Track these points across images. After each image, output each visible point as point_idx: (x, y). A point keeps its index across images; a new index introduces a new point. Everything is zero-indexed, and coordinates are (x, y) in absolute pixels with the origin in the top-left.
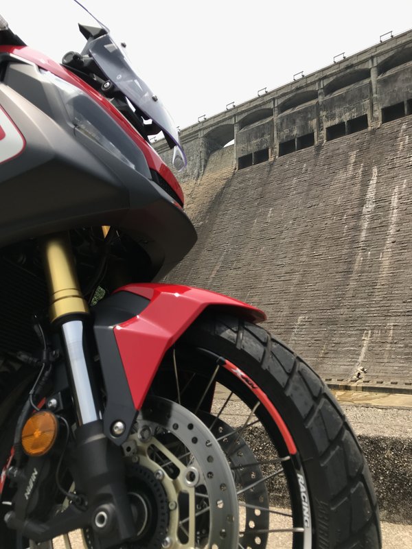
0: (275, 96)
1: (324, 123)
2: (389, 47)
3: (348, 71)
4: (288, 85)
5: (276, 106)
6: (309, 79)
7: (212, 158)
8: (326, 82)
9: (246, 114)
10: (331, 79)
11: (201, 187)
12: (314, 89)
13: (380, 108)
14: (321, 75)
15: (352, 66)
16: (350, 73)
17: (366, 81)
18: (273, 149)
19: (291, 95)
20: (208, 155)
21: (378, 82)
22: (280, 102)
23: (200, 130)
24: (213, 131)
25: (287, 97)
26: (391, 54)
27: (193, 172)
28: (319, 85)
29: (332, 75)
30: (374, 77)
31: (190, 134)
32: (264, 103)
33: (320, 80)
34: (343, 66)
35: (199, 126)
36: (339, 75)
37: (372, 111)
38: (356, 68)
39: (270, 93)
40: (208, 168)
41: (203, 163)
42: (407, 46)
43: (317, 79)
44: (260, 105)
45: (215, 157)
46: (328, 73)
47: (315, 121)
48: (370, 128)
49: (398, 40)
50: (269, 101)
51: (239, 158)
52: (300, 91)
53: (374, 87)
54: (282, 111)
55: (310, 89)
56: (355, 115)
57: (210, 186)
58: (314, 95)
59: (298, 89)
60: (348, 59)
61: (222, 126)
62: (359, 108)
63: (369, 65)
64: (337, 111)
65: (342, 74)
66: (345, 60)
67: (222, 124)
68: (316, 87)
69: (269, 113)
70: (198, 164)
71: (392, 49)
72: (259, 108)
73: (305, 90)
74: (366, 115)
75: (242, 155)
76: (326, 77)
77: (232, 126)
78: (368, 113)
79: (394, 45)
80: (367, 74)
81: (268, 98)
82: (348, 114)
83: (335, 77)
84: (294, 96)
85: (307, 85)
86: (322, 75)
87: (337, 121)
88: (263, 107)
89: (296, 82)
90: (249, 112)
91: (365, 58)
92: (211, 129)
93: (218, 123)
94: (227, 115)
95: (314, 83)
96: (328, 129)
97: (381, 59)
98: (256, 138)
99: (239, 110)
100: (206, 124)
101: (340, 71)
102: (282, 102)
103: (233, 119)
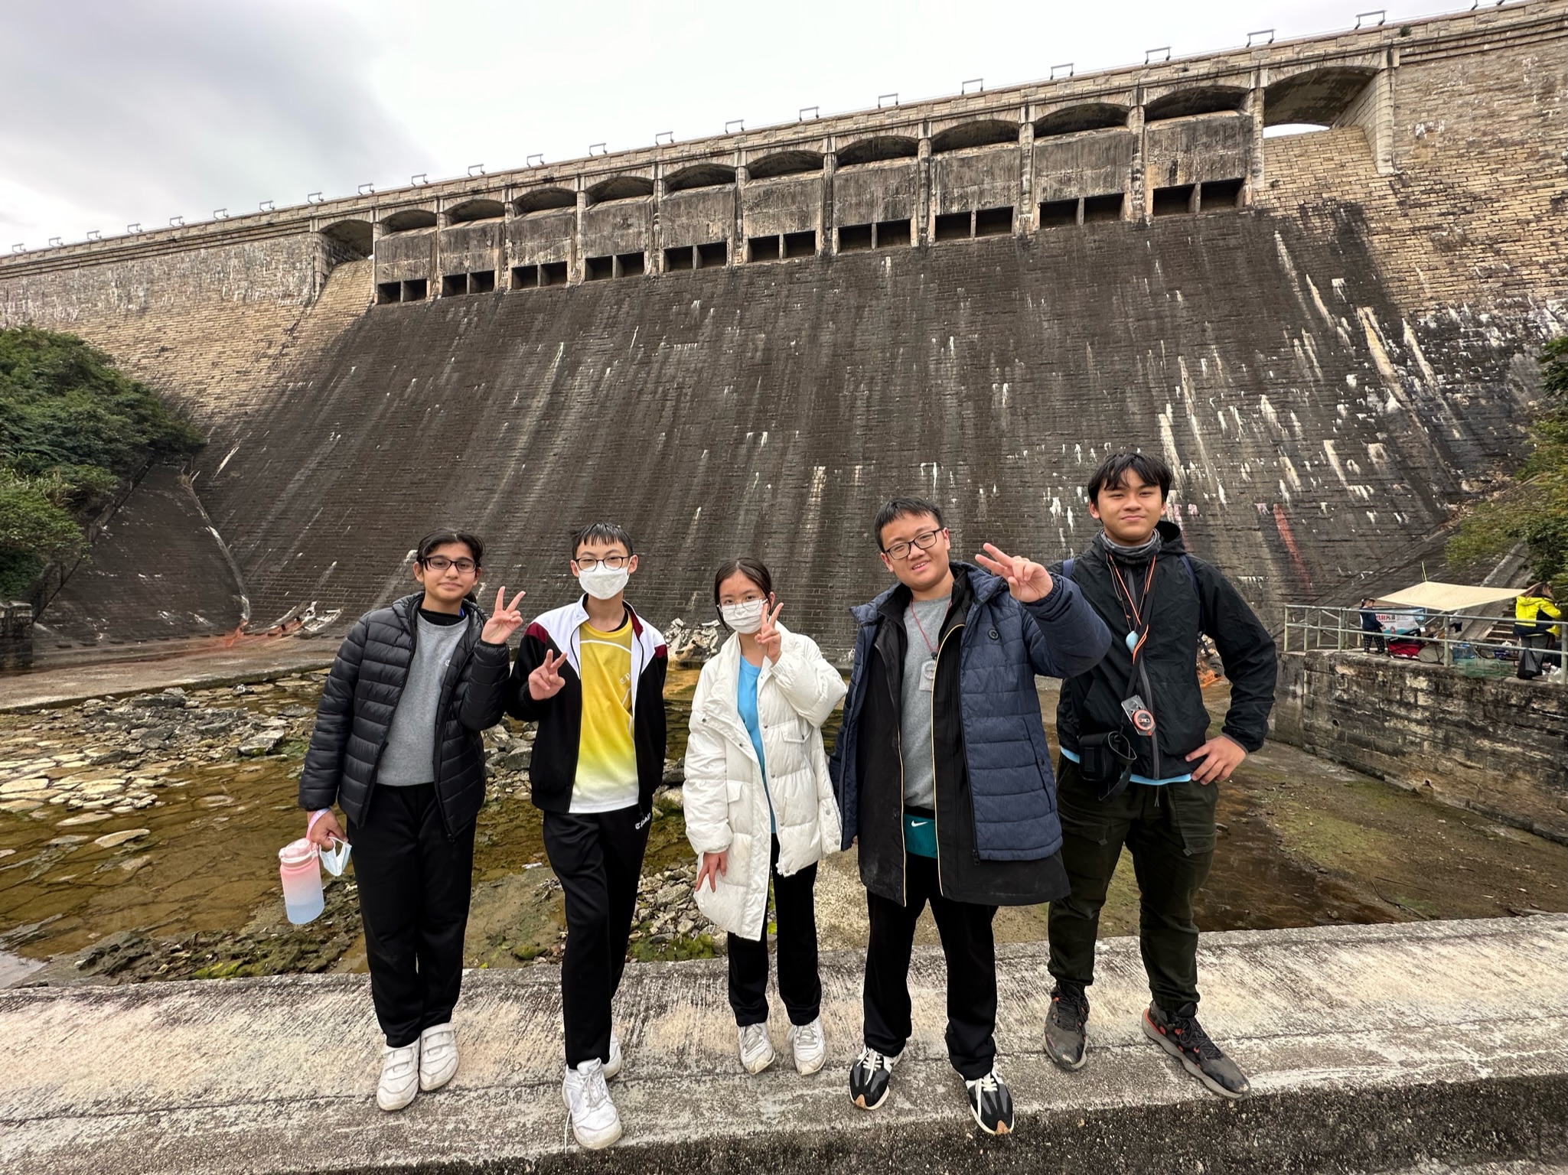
0: (440, 194)
1: (509, 260)
2: (600, 168)
3: (547, 186)
4: (460, 181)
5: (441, 210)
6: (490, 181)
7: (337, 274)
8: (516, 194)
9: (394, 211)
10: (524, 191)
11: (312, 321)
12: (499, 199)
13: (585, 257)
14: (509, 181)
15: (551, 180)
16: (551, 190)
17: (571, 210)
18: (434, 282)
19: (464, 200)
20: (331, 267)
21: (584, 215)
22: (447, 205)
23: (313, 218)
24: (337, 225)
25: (459, 201)
26: (603, 178)
27: (301, 291)
28: (507, 195)
29: (524, 185)
30: (581, 207)
31: (294, 221)
32: (423, 201)
33: (507, 187)
34: (540, 175)
35: (311, 209)
36: (535, 189)
37: (575, 261)
38: (557, 185)
39: (430, 187)
40: (328, 290)
41: (318, 280)
42: (623, 174)
43: (503, 184)
44: (416, 202)
45: (343, 272)
46: (520, 179)
47: (496, 252)
48: (568, 285)
49: (613, 160)
50: (430, 200)
51: (381, 286)
52: (478, 197)
53: (579, 222)
54: (453, 223)
55: (493, 197)
56: (552, 259)
57: (327, 322)
58: (498, 211)
59: (475, 192)
60: (547, 167)
61: (354, 221)
62: (557, 252)
63: (573, 186)
64: (529, 245)
65: (539, 187)
66: (544, 167)
67: (352, 218)
68: (501, 197)
69: (430, 220)
70: (309, 279)
71: (604, 172)
72: (415, 207)
73: (485, 197)
74: (565, 264)
75: (384, 281)
76: (514, 186)
77: (370, 226)
78: (569, 260)
79: (606, 167)
80: (570, 199)
81: (427, 193)
82: (542, 254)
83: (529, 189)
84: (471, 202)
85: (489, 191)
87: (527, 262)
88: (421, 207)
89: (473, 179)
90: (399, 210)
91: (568, 173)
92: (332, 221)
93: (345, 214)
94: (362, 204)
95: (497, 190)
96: (514, 270)
97: (591, 182)
98: (407, 257)
99: (382, 201)
100: (323, 211)
101: (536, 183)
102: (453, 205)
103: (371, 213)
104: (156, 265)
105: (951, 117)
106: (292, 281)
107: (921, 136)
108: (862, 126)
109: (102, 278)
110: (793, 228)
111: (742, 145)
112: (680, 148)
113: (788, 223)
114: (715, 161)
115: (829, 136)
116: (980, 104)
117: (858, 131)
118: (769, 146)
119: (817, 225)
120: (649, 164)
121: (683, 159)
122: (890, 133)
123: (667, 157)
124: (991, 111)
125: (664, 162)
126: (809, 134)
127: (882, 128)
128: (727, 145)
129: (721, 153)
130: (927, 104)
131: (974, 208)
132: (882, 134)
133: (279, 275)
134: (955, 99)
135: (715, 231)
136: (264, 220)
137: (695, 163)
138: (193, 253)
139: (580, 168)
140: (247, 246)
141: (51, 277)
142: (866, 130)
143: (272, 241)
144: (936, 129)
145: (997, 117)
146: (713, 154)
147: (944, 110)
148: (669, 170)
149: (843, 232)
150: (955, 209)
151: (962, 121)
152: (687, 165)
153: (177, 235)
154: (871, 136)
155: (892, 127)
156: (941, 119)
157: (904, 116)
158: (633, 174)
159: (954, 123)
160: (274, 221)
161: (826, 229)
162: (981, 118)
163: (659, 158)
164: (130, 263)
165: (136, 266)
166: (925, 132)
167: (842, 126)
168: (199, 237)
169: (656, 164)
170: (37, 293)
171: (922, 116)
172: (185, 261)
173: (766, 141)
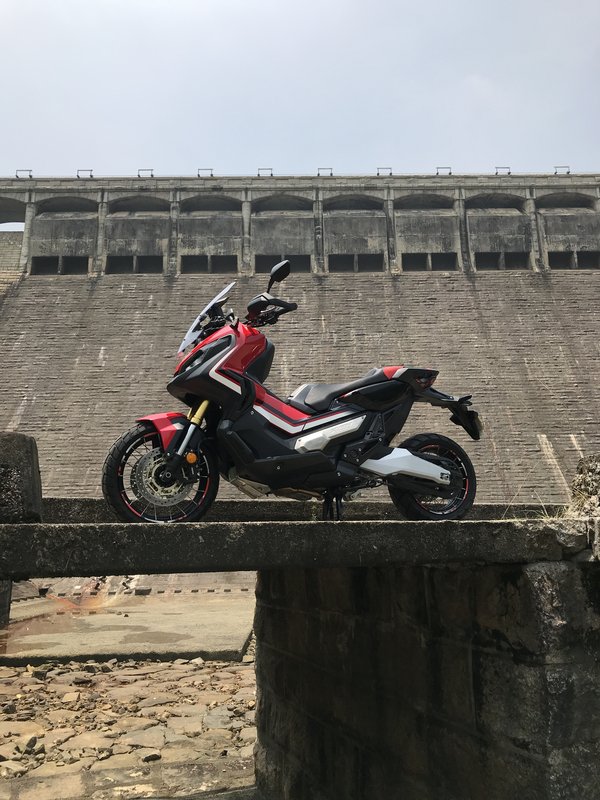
0: (107, 187)
1: (179, 249)
2: (268, 186)
3: (215, 193)
4: (128, 179)
5: (105, 200)
6: (159, 183)
8: (183, 196)
9: (52, 196)
10: (192, 195)
12: (167, 198)
13: (254, 253)
15: (221, 189)
16: (216, 197)
17: (237, 215)
18: (95, 260)
19: (130, 195)
21: (251, 220)
22: (112, 197)
25: (124, 195)
26: (269, 194)
28: (175, 196)
29: (193, 190)
30: (246, 213)
32: (85, 191)
33: (176, 190)
34: (209, 184)
36: (202, 194)
37: (243, 255)
38: (225, 194)
39: (96, 180)
42: (287, 193)
43: (173, 187)
44: (78, 191)
46: (189, 185)
47: (165, 242)
48: (240, 274)
49: (278, 182)
50: (96, 191)
51: (34, 258)
52: (145, 194)
53: (246, 225)
54: (114, 212)
55: (160, 196)
56: (222, 252)
58: (165, 207)
59: (142, 189)
60: (216, 179)
62: (227, 245)
63: (241, 197)
64: (199, 238)
65: (207, 194)
66: (212, 178)
68: (170, 197)
69: (93, 207)
71: (270, 189)
72: (76, 195)
73: (153, 195)
74: (236, 257)
75: (40, 254)
76: (184, 190)
77: (23, 205)
78: (238, 254)
79: (273, 186)
80: (237, 206)
81: (94, 185)
82: (212, 247)
83: (197, 194)
84: (135, 197)
85: (157, 190)
86: (179, 185)
87: (197, 251)
88: (82, 195)
89: (141, 179)
90: (57, 195)
91: (236, 186)
94: (16, 186)
95: (167, 191)
96: (184, 258)
97: (257, 196)
98: (69, 236)
99: (40, 186)
101: (205, 190)
102: (117, 198)
103: (27, 195)
105: (548, 187)
107: (528, 197)
108: (485, 184)
110: (437, 248)
111: (391, 185)
112: (339, 181)
113: (434, 245)
114: (367, 193)
115: (460, 188)
116: (568, 182)
117: (482, 187)
118: (412, 189)
119: (457, 248)
120: (311, 188)
121: (341, 189)
122: (505, 192)
123: (328, 186)
124: (577, 187)
125: (324, 189)
126: (443, 184)
127: (499, 187)
128: (379, 183)
129: (374, 188)
130: (532, 177)
131: (575, 249)
132: (500, 192)
134: (551, 176)
135: (374, 244)
137: (350, 193)
139: (246, 184)
142: (487, 187)
144: (537, 194)
145: (579, 191)
146: (367, 188)
147: (544, 183)
148: (328, 195)
149: (478, 256)
150: (561, 248)
151: (556, 191)
152: (344, 193)
154: (491, 192)
155: (507, 188)
156: (542, 188)
157: (515, 183)
158: (296, 194)
159: (551, 192)
161: (466, 252)
162: (569, 191)
163: (320, 186)
166: (531, 194)
167: (469, 183)
169: (318, 189)
171: (528, 184)
173: (411, 185)
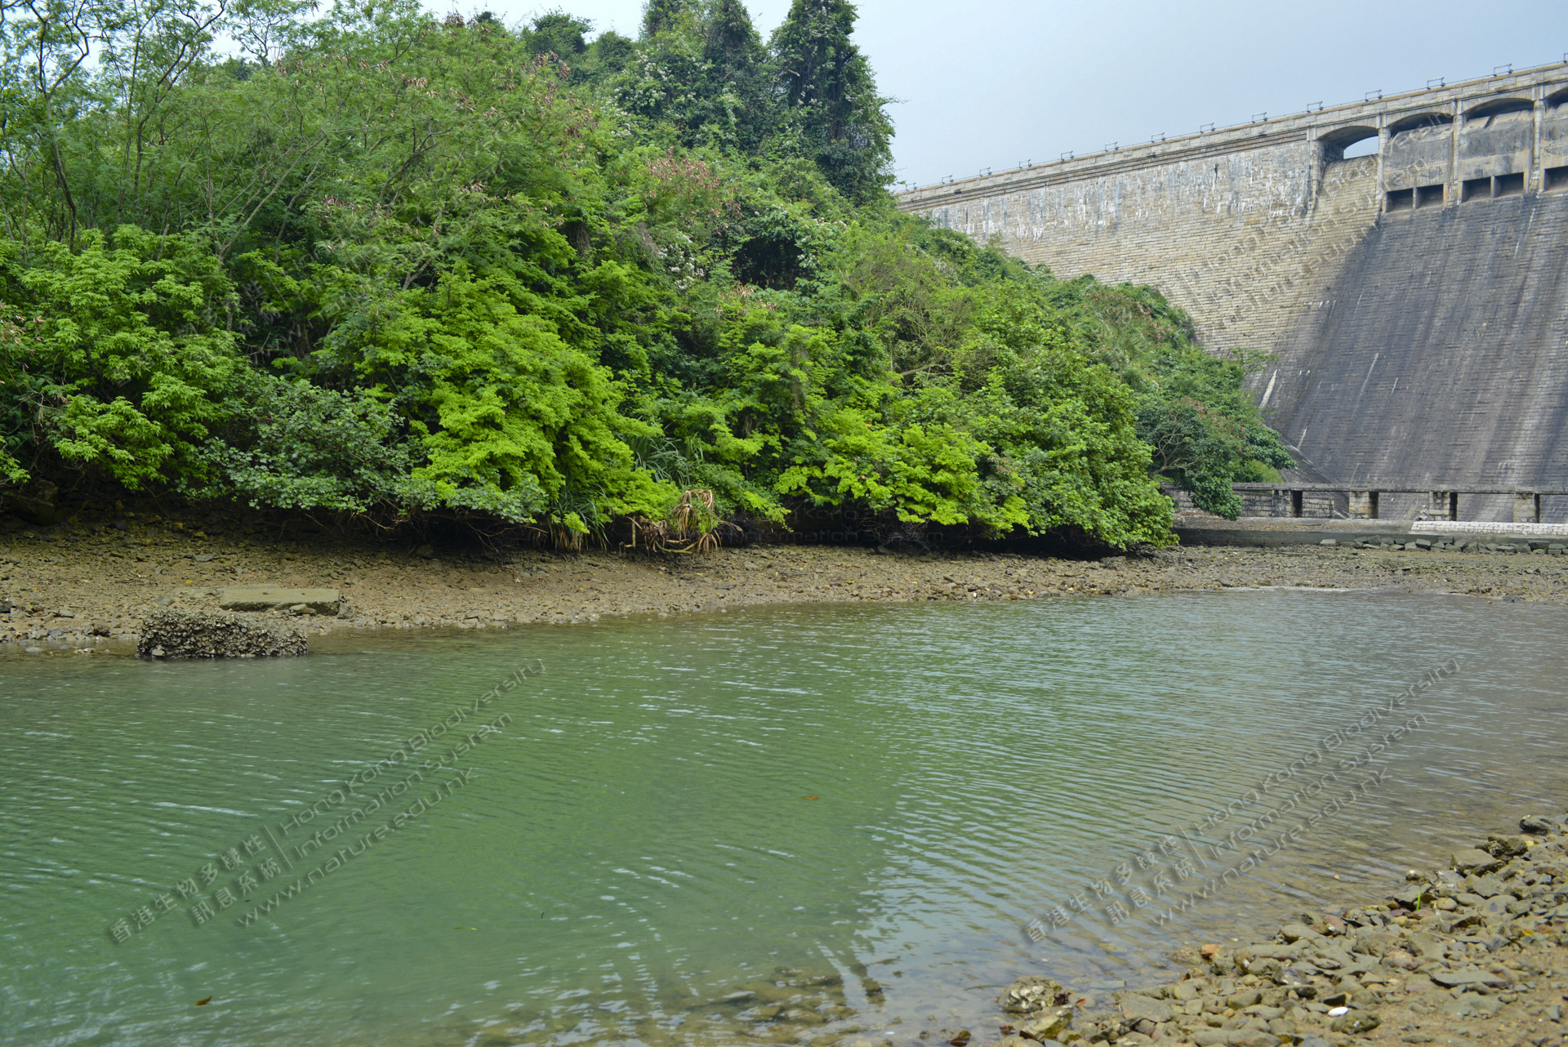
0: (1460, 96)
1: (1542, 161)
4: (1483, 82)
5: (1459, 111)
6: (1520, 79)
7: (1330, 178)
8: (1548, 91)
9: (1404, 115)
10: (1558, 87)
12: (1528, 97)
14: (1541, 78)
18: (1452, 186)
19: (1487, 99)
22: (1467, 106)
23: (1310, 127)
24: (1336, 131)
25: (1481, 100)
27: (1293, 200)
28: (1537, 92)
29: (1559, 81)
31: (1289, 131)
32: (1438, 104)
33: (1539, 84)
35: (1308, 119)
39: (1448, 89)
40: (1324, 197)
41: (1314, 187)
43: (1534, 82)
44: (1430, 106)
46: (1553, 75)
47: (1525, 154)
50: (1447, 102)
51: (1389, 192)
52: (1505, 96)
54: (1468, 121)
55: (1521, 95)
59: (1500, 92)
67: (1356, 125)
68: (1531, 95)
69: (1445, 120)
70: (1304, 187)
72: (1430, 110)
73: (1512, 95)
75: (1393, 189)
76: (1547, 83)
77: (1376, 132)
81: (1444, 96)
83: (1564, 85)
84: (1494, 101)
85: (1517, 90)
87: (1562, 162)
88: (1435, 109)
90: (1409, 114)
92: (1333, 129)
93: (1346, 121)
94: (1367, 110)
95: (1527, 88)
96: (1547, 171)
98: (1421, 163)
99: (1391, 106)
100: (1323, 119)
102: (1472, 106)
103: (1378, 119)
104: (1128, 180)
106: (1283, 190)
109: (1070, 195)
133: (1268, 184)
136: (1255, 132)
138: (1171, 167)
140: (1232, 157)
141: (1015, 196)
143: (1263, 150)
153: (1157, 150)
160: (1268, 132)
164: (1101, 180)
165: (1108, 181)
168: (1181, 151)
170: (997, 214)
172: (1162, 173)
